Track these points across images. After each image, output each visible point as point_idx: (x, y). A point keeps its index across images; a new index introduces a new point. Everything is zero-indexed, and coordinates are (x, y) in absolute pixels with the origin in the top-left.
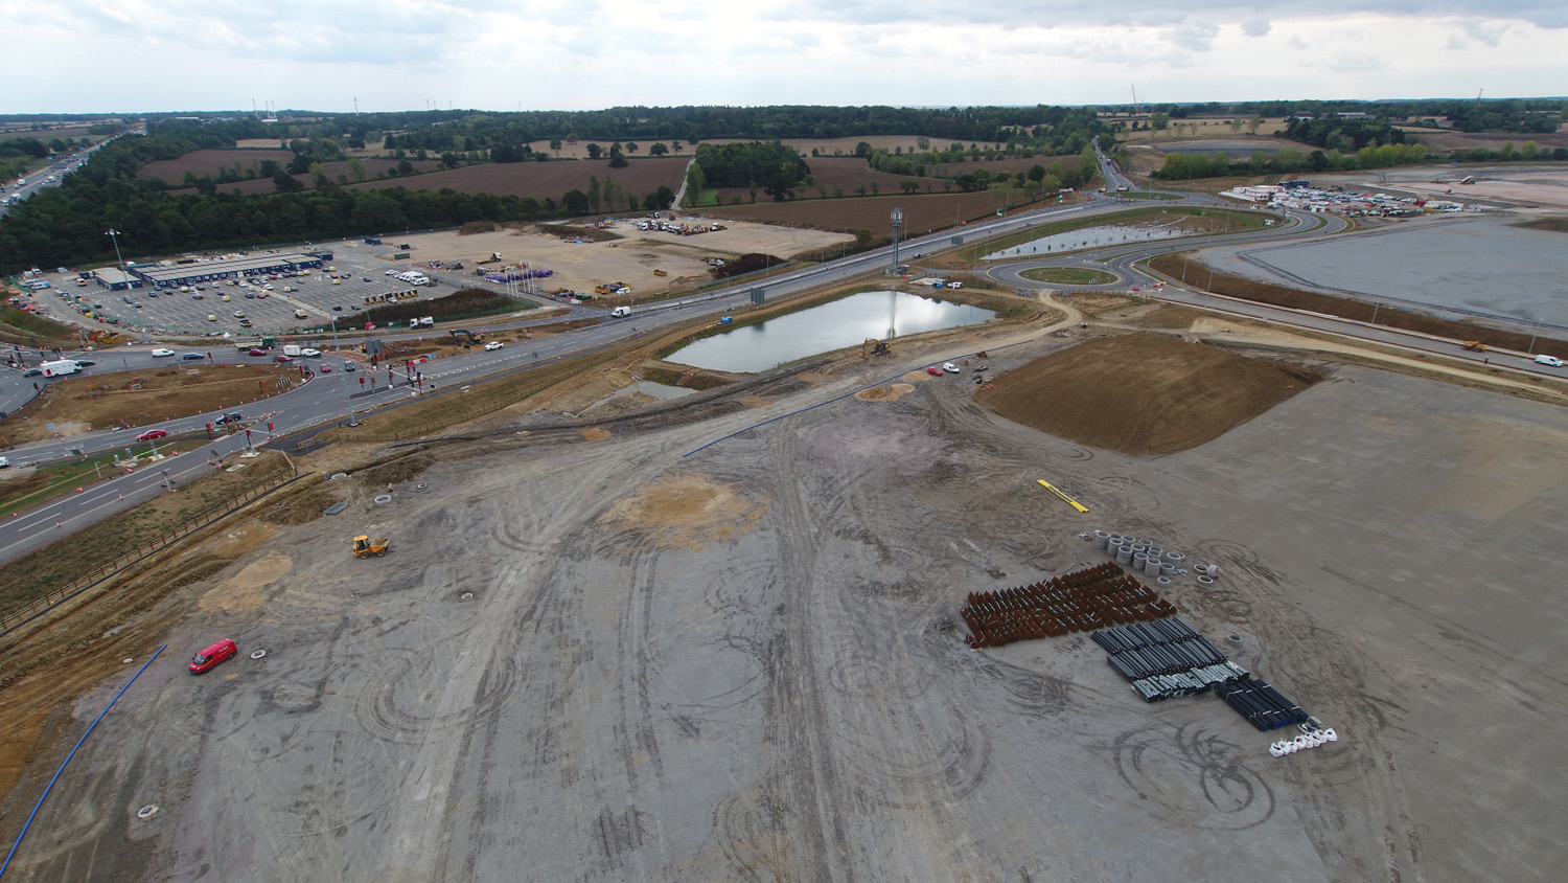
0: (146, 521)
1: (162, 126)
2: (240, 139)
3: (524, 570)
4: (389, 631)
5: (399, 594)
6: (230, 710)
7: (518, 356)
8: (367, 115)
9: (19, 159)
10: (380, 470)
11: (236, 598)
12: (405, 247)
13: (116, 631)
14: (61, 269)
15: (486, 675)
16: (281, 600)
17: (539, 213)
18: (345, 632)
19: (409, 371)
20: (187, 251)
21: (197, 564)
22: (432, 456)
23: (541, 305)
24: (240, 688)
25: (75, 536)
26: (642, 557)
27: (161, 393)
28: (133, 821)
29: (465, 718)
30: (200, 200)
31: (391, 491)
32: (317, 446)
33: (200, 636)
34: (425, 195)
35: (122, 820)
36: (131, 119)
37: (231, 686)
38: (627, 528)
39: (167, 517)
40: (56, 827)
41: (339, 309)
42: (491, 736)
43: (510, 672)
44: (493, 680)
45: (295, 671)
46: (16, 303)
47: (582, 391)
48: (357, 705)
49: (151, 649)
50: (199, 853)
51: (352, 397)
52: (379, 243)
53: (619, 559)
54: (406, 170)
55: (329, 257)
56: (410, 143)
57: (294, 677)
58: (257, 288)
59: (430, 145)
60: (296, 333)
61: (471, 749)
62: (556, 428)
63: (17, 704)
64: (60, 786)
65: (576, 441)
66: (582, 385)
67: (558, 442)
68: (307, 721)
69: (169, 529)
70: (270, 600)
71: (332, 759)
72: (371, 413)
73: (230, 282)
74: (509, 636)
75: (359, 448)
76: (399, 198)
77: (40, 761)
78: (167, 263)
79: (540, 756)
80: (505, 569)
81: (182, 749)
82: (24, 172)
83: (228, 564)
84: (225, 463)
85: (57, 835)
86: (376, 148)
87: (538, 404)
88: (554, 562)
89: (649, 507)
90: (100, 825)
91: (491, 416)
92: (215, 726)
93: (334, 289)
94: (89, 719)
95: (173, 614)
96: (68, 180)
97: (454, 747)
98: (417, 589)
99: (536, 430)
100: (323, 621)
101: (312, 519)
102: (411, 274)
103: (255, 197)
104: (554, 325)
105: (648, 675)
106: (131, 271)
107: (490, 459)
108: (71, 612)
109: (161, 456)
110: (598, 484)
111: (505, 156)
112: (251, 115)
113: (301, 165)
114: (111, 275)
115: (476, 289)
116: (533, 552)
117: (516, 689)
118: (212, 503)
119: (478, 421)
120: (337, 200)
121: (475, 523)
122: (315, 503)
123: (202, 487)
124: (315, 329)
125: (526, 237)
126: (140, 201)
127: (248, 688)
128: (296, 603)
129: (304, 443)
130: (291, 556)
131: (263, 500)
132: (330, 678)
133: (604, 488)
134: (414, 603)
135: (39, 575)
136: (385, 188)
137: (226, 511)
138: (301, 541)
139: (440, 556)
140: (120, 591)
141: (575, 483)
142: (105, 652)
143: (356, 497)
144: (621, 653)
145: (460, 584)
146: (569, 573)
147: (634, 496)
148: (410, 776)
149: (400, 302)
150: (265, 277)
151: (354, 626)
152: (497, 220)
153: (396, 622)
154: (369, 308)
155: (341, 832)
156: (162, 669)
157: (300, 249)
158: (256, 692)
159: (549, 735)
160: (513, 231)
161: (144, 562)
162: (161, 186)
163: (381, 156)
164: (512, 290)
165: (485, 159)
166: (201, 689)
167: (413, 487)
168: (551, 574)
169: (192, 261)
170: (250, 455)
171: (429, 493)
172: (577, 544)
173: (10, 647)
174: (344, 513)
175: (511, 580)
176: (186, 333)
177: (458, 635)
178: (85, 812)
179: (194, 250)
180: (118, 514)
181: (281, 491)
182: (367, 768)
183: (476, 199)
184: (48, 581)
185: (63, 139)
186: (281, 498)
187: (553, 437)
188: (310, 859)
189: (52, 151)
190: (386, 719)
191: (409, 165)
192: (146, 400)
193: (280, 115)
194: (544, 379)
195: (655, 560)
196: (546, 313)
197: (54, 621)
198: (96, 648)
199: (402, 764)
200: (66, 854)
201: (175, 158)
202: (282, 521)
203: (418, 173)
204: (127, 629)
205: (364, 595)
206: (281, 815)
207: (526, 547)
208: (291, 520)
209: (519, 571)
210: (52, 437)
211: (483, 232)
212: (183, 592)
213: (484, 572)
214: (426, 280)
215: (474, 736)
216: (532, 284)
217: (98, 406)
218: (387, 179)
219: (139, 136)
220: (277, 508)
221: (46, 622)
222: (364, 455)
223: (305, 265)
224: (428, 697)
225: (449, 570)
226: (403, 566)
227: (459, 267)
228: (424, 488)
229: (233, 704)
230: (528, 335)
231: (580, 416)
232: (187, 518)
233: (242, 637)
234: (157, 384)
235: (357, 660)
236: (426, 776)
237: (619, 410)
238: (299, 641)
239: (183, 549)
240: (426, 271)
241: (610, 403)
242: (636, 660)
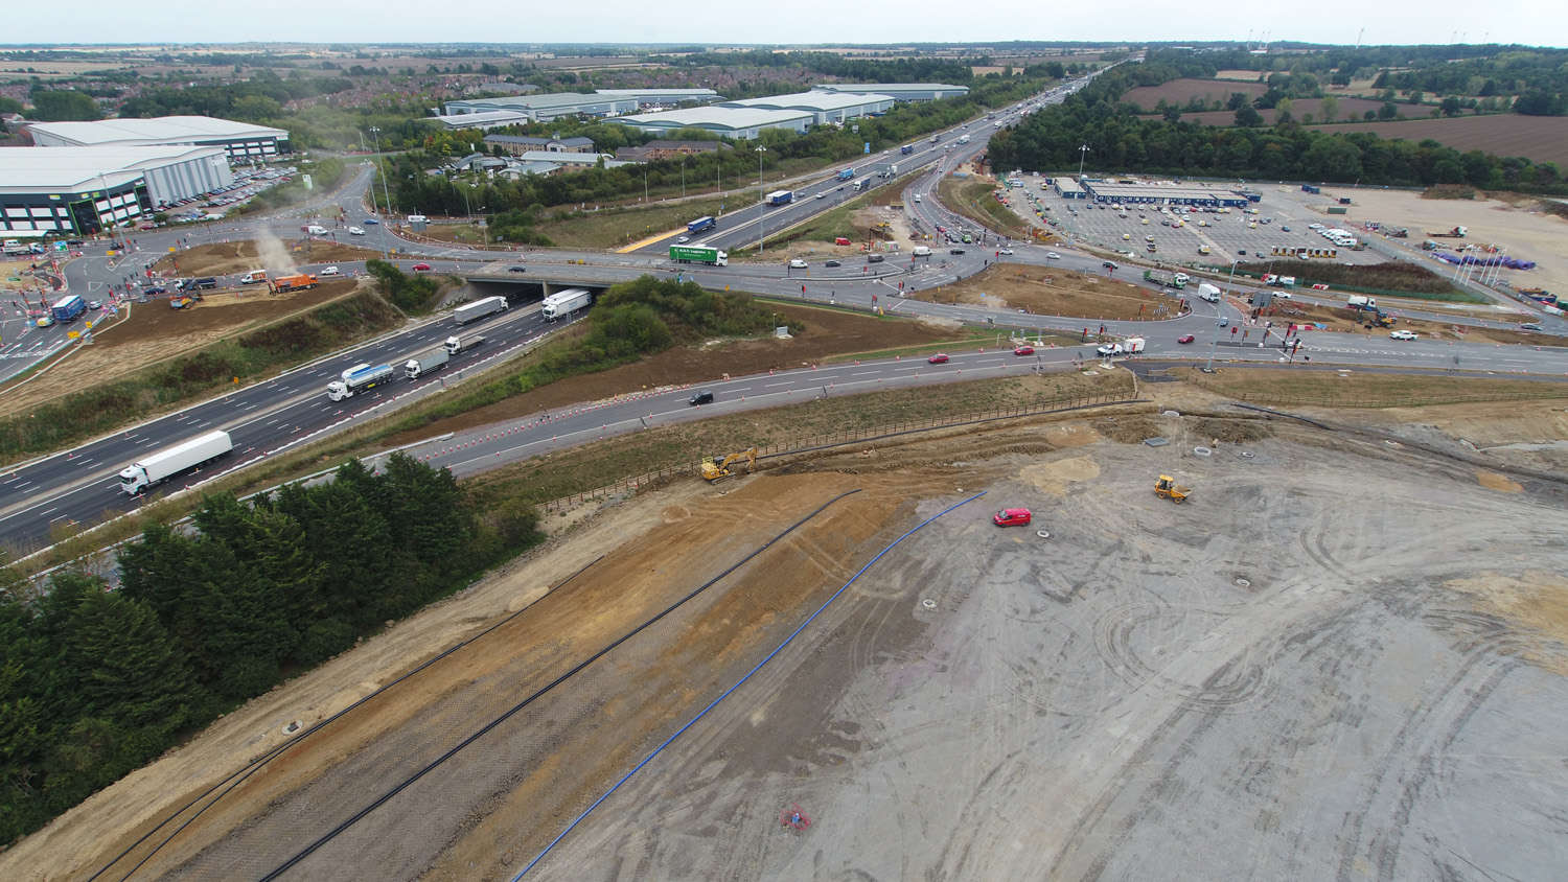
0: (1013, 392)
1: (1158, 55)
2: (1221, 70)
3: (1321, 590)
4: (1153, 574)
5: (1178, 545)
6: (1006, 565)
7: (1431, 354)
8: (1369, 48)
9: (1043, 79)
10: (1213, 422)
11: (1046, 480)
12: (1345, 201)
13: (961, 464)
14: (1035, 173)
15: (1226, 668)
16: (1078, 499)
17: (1552, 186)
18: (1116, 554)
19: (1288, 334)
20: (1131, 173)
21: (1032, 440)
22: (1271, 429)
23: (1495, 302)
24: (1021, 552)
25: (965, 384)
26: (1491, 655)
27: (1063, 292)
28: (919, 604)
29: (1187, 693)
30: (1161, 127)
31: (1214, 447)
32: (1165, 379)
33: (1010, 497)
34: (1398, 145)
35: (913, 600)
36: (1136, 47)
37: (1014, 548)
38: (1483, 610)
39: (1026, 394)
40: (880, 578)
41: (1242, 253)
42: (1203, 727)
43: (1254, 681)
44: (1231, 676)
45: (1063, 563)
46: (998, 195)
47: (1504, 423)
48: (1098, 620)
49: (976, 489)
50: (945, 655)
51: (1218, 343)
52: (1317, 192)
53: (1455, 640)
54: (1388, 114)
55: (1256, 199)
56: (1406, 83)
57: (1061, 567)
58: (1175, 217)
59: (1433, 86)
60: (1191, 267)
61: (1179, 724)
62: (1442, 454)
63: (891, 484)
64: (891, 553)
65: (1464, 480)
66: (1508, 417)
67: (1435, 471)
68: (1055, 608)
69: (1024, 404)
70: (1070, 495)
71: (1059, 651)
72: (1229, 365)
73: (1154, 207)
74: (1269, 646)
75: (1202, 395)
76: (1363, 146)
77: (888, 530)
78: (1111, 180)
79: (1245, 780)
80: (1298, 578)
81: (965, 574)
82: (1042, 90)
83: (1052, 450)
84: (1084, 366)
85: (879, 584)
86: (1363, 86)
87: (1431, 418)
88: (1361, 599)
89: (1535, 603)
90: (901, 594)
91: (1360, 411)
92: (991, 571)
93: (1246, 232)
94: (924, 518)
95: (1000, 471)
96: (1069, 99)
97: (1166, 711)
98: (1196, 550)
99: (1411, 446)
100: (1102, 534)
101: (1132, 442)
102: (1338, 232)
103: (1212, 128)
104: (1502, 331)
105: (1424, 789)
106: (1082, 184)
107: (1337, 457)
108: (942, 437)
109: (1042, 344)
110: (1469, 542)
111: (1535, 107)
112: (1242, 46)
113: (1269, 101)
114: (1067, 184)
115: (1413, 265)
116: (1341, 576)
117: (1251, 700)
118: (1060, 395)
119: (1342, 411)
120: (1292, 140)
121: (1287, 516)
122: (1140, 429)
123: (1059, 380)
124: (1211, 268)
125: (1517, 214)
126: (1114, 122)
127: (1026, 556)
128: (1088, 508)
129: (1155, 372)
130: (1101, 466)
131: (1100, 409)
132: (1087, 585)
133: (1476, 550)
134: (1187, 561)
135: (936, 402)
136: (1351, 133)
137: (1068, 407)
138: (1114, 458)
139: (1234, 530)
140: (975, 436)
141: (1435, 526)
142: (950, 476)
143: (1179, 439)
144: (1399, 744)
145: (1242, 567)
146: (1375, 621)
147: (1519, 579)
148: (1115, 708)
149: (1311, 260)
150: (1187, 208)
151: (1126, 552)
152: (1481, 187)
153: (1164, 569)
154: (1275, 259)
155: (1041, 712)
156: (976, 508)
157: (1232, 186)
158: (1029, 562)
159: (1264, 767)
160: (1499, 203)
161: (998, 422)
162: (1135, 111)
163: (1364, 95)
164: (1462, 276)
165: (1504, 109)
166: (995, 537)
167: (1237, 451)
168: (1351, 611)
169: (1130, 183)
170: (1106, 366)
171: (1252, 464)
172: (1402, 595)
173: (902, 444)
174: (1161, 449)
175: (1300, 592)
176: (1101, 245)
177: (1217, 614)
178: (897, 580)
179: (1137, 172)
180: (997, 378)
181: (1117, 407)
182: (1083, 677)
183: (1464, 158)
184: (938, 409)
185: (1078, 64)
186: (1114, 413)
187: (1431, 463)
188: (1011, 715)
189: (1067, 74)
190: (1116, 647)
191: (1395, 108)
192: (1050, 294)
193: (1271, 46)
194: (1453, 392)
195: (1508, 669)
196: (1498, 314)
197: (930, 439)
198: (945, 470)
199: (1112, 694)
200: (877, 599)
201: (1157, 85)
202: (1107, 433)
203: (1401, 119)
204: (968, 467)
205: (1146, 530)
206: (1006, 666)
207: (1334, 567)
208: (1114, 436)
209: (1313, 587)
210: (980, 304)
211: (1455, 198)
212: (1013, 457)
213: (1274, 569)
214: (1354, 242)
215: (1187, 716)
216: (1495, 275)
217: (1017, 290)
218: (1359, 122)
219: (1137, 63)
220: (1109, 420)
221: (927, 437)
222: (1204, 403)
223: (1228, 203)
224: (1161, 653)
225: (1236, 548)
226: (1193, 522)
227: (1403, 235)
228: (1249, 457)
229: (1010, 562)
230: (1458, 334)
231: (1485, 453)
232: (1040, 400)
233: (1037, 514)
234: (1063, 283)
235: (1115, 583)
236: (1127, 718)
237: (1551, 465)
238: (1076, 540)
239: (1026, 424)
240: (1358, 232)
241: (1540, 452)
242: (1415, 763)
